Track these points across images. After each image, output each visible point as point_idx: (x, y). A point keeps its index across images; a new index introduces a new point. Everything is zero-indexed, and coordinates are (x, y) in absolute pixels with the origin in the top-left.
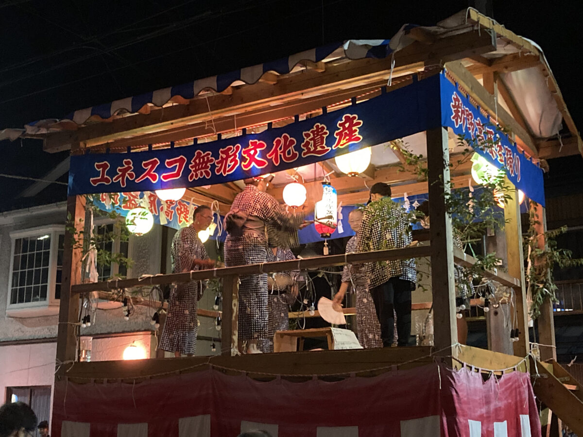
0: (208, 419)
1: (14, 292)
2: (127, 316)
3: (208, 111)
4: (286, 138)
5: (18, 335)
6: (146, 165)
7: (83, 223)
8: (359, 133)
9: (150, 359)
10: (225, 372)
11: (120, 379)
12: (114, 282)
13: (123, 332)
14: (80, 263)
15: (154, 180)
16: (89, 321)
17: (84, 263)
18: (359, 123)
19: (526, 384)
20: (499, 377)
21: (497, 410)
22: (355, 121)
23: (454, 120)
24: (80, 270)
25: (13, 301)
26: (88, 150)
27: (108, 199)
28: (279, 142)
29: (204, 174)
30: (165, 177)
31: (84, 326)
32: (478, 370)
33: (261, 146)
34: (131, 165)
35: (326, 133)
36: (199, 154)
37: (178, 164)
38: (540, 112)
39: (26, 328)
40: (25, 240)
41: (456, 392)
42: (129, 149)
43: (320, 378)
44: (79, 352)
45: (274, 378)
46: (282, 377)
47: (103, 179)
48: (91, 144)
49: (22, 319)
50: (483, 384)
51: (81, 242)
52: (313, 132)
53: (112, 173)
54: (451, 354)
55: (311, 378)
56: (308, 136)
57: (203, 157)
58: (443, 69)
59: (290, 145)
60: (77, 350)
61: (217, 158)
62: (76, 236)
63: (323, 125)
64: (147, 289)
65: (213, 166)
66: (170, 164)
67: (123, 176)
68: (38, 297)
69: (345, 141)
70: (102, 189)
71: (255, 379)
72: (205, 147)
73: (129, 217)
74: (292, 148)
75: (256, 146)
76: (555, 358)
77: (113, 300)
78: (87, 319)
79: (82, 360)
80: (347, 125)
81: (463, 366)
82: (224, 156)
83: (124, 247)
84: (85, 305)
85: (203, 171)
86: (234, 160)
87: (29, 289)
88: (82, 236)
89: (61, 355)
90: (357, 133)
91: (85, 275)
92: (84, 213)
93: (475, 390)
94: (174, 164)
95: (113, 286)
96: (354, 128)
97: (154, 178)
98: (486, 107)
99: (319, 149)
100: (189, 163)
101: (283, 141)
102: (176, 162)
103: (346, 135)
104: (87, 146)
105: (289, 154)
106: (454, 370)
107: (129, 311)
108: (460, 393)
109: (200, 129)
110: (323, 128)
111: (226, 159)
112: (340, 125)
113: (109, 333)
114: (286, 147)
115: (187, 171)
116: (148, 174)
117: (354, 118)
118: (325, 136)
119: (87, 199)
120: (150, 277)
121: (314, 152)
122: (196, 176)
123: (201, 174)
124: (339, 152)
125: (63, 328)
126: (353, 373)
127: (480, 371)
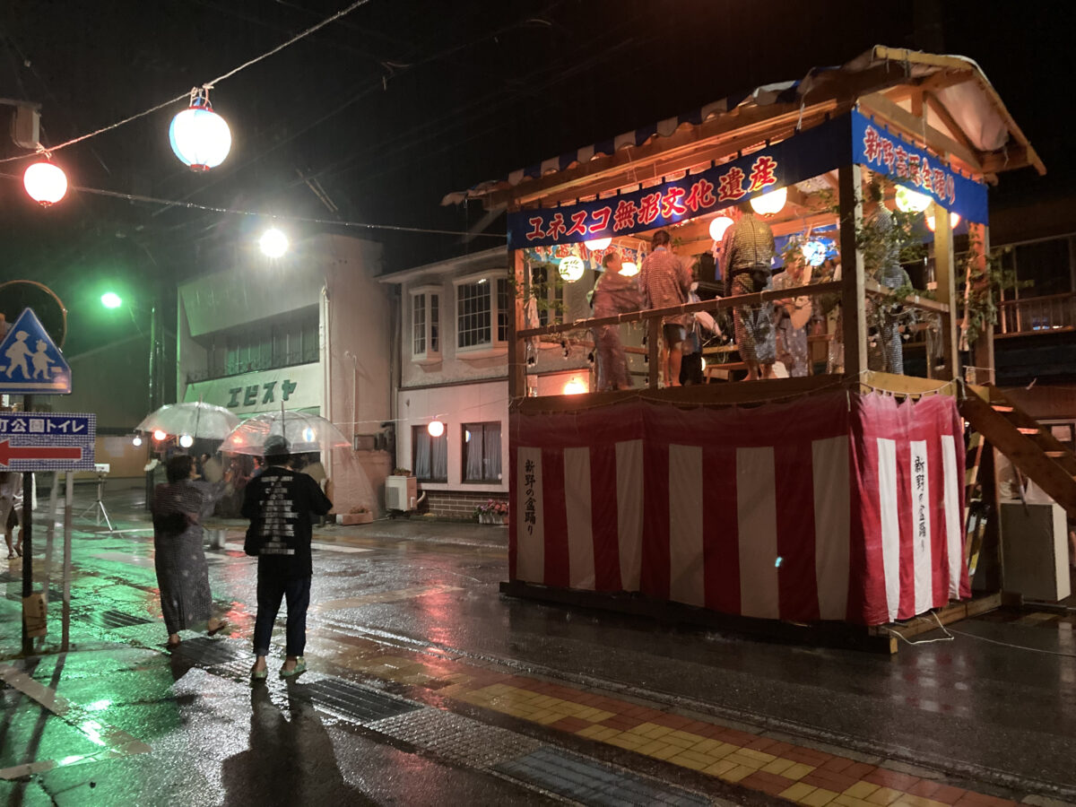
0: (640, 443)
1: (461, 336)
2: (566, 356)
3: (628, 162)
4: (703, 184)
5: (467, 376)
6: (575, 218)
7: (523, 275)
8: (774, 175)
9: (590, 394)
10: (654, 403)
11: (563, 410)
12: (552, 327)
13: (563, 370)
14: (523, 312)
15: (583, 232)
16: (533, 362)
17: (526, 311)
18: (772, 165)
19: (950, 408)
20: (916, 400)
21: (914, 430)
22: (769, 163)
23: (867, 155)
24: (523, 317)
25: (461, 345)
26: (522, 207)
27: (543, 250)
28: (696, 188)
29: (628, 223)
30: (592, 229)
31: (530, 366)
32: (890, 394)
33: (680, 193)
34: (562, 219)
35: (741, 177)
36: (623, 204)
37: (603, 215)
38: (980, 126)
39: (475, 370)
40: (467, 286)
41: (864, 414)
42: (559, 203)
43: (738, 405)
44: (527, 389)
45: (697, 407)
46: (704, 406)
47: (537, 234)
48: (525, 201)
49: (470, 361)
50: (898, 407)
51: (522, 293)
52: (729, 176)
53: (545, 228)
54: (859, 380)
55: (730, 406)
56: (724, 180)
57: (626, 207)
58: (856, 106)
59: (708, 190)
60: (525, 387)
61: (639, 207)
62: (517, 288)
63: (739, 169)
64: (582, 332)
65: (636, 215)
66: (596, 216)
67: (555, 229)
68: (483, 340)
69: (760, 183)
70: (537, 243)
71: (680, 408)
72: (628, 197)
73: (562, 267)
74: (709, 193)
75: (675, 194)
76: (992, 380)
77: (553, 342)
78: (532, 360)
79: (530, 396)
80: (762, 168)
81: (872, 390)
82: (646, 205)
83: (559, 294)
84: (529, 347)
85: (626, 220)
86: (655, 208)
87: (474, 333)
88: (523, 287)
89: (512, 391)
90: (771, 175)
91: (527, 321)
92: (522, 265)
93: (887, 413)
94: (600, 216)
95: (552, 330)
96: (768, 170)
97: (583, 230)
98: (911, 132)
99: (735, 192)
100: (613, 213)
101: (700, 187)
102: (601, 213)
103: (761, 177)
104: (522, 202)
105: (706, 199)
106: (862, 394)
107: (567, 352)
108: (868, 415)
109: (623, 179)
110: (738, 172)
111: (648, 208)
112: (756, 168)
113: (550, 372)
114: (704, 192)
115: (612, 222)
116: (577, 226)
117: (768, 160)
118: (741, 180)
119: (525, 252)
120: (582, 322)
121: (730, 195)
122: (621, 225)
123: (625, 224)
124: (754, 194)
125: (512, 368)
126: (768, 400)
127: (893, 394)
